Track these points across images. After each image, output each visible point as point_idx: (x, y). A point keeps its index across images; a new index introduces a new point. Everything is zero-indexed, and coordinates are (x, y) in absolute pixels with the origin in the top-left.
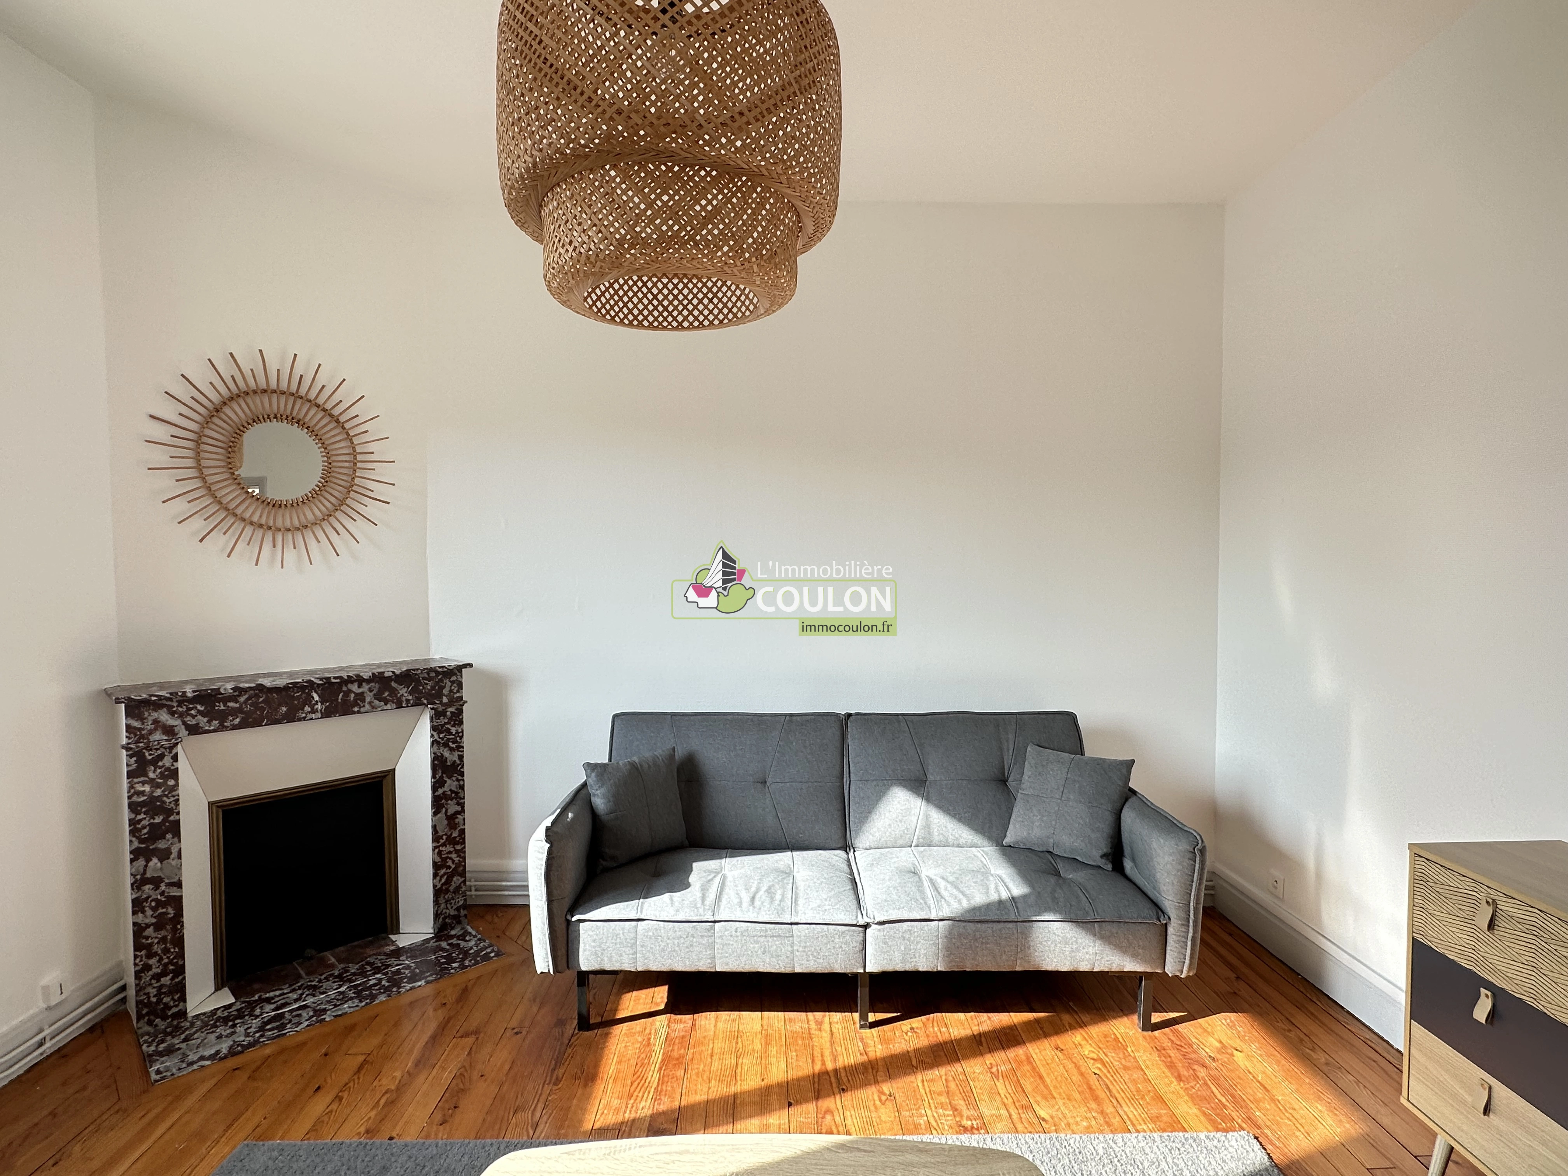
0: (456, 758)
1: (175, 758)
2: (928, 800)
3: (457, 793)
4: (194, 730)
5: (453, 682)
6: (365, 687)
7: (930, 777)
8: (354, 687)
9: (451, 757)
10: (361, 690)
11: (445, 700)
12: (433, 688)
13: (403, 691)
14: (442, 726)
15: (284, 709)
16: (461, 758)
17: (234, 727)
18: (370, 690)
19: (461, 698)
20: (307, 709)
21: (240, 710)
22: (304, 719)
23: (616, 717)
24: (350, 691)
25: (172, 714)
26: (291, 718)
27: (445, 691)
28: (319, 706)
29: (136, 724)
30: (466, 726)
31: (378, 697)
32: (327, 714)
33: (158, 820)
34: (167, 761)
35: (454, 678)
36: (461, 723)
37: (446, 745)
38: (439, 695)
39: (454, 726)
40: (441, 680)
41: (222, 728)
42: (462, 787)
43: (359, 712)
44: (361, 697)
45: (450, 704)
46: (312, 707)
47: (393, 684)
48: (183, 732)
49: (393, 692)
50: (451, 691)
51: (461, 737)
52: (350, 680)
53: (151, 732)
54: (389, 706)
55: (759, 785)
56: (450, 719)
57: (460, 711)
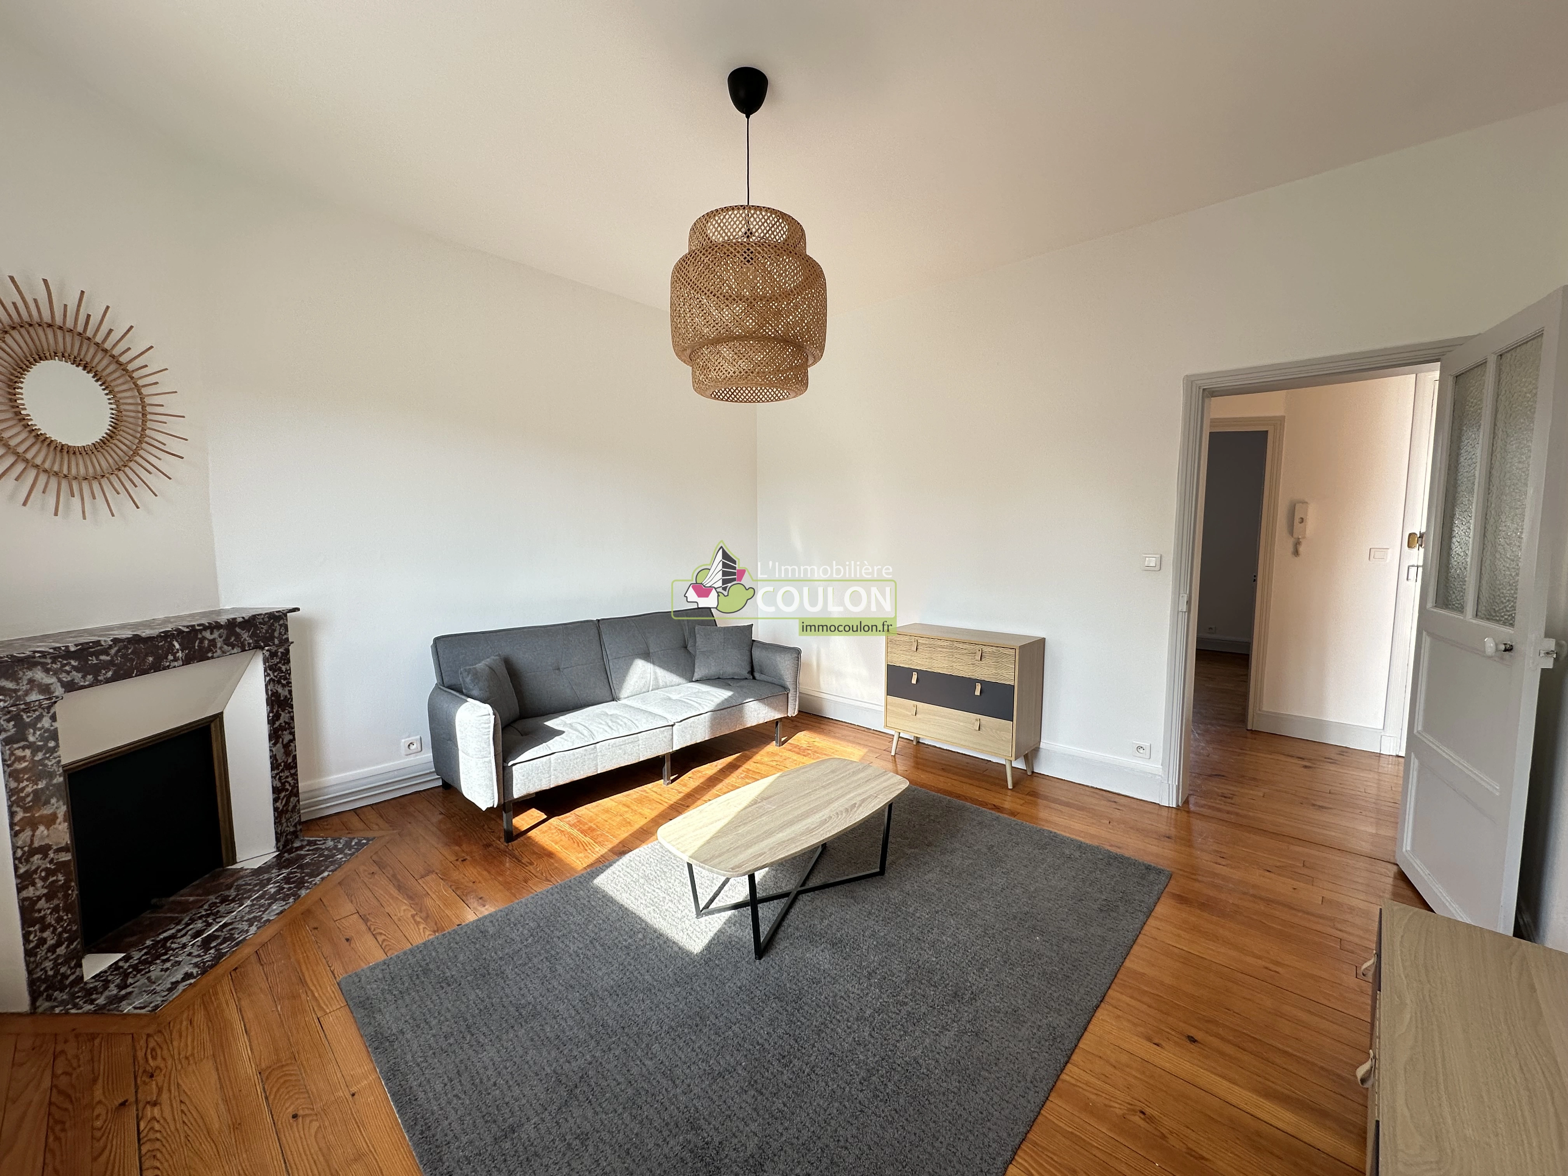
0: (287, 693)
1: (54, 718)
2: (654, 663)
3: (289, 724)
4: (71, 687)
5: (281, 626)
6: (216, 634)
7: (651, 651)
8: (207, 634)
9: (282, 692)
10: (211, 637)
11: (276, 641)
12: (267, 631)
13: (245, 635)
14: (276, 665)
15: (151, 659)
16: (290, 692)
17: (108, 681)
18: (220, 637)
19: (287, 639)
20: (170, 657)
21: (112, 662)
22: (168, 667)
23: (437, 640)
24: (204, 638)
26: (157, 667)
27: (276, 634)
28: (180, 654)
29: (10, 685)
31: (227, 642)
32: (187, 661)
33: (41, 785)
34: (46, 722)
35: (281, 622)
36: (288, 661)
37: (279, 682)
38: (272, 638)
39: (284, 664)
40: (272, 624)
42: (292, 718)
43: (212, 657)
44: (213, 642)
45: (281, 645)
46: (174, 655)
48: (59, 691)
50: (280, 633)
51: (290, 674)
52: (205, 628)
53: (27, 693)
55: (557, 671)
56: (281, 659)
57: (287, 651)
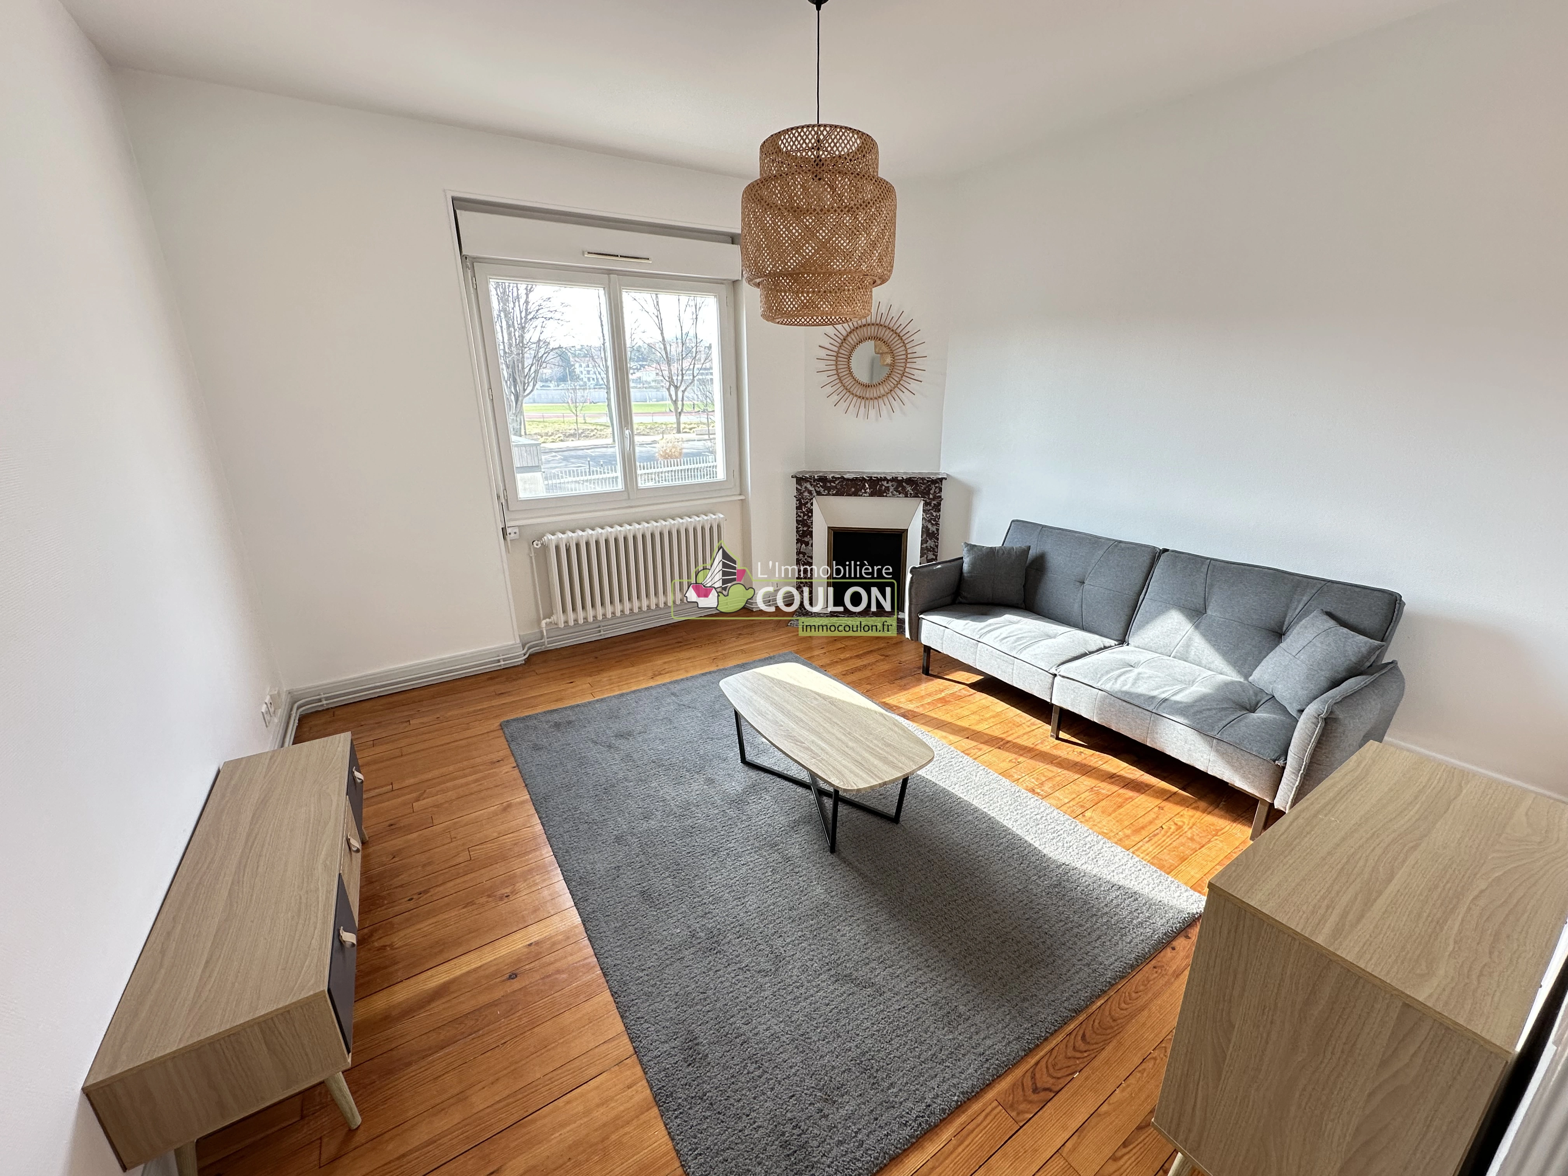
0: (934, 530)
1: (812, 504)
2: (1197, 627)
3: (934, 549)
4: (819, 494)
5: (936, 487)
6: (890, 484)
7: (1209, 612)
8: (885, 483)
9: (933, 529)
10: (887, 485)
11: (931, 496)
12: (925, 489)
13: (909, 488)
14: (929, 510)
15: (853, 489)
16: (938, 530)
17: (833, 495)
18: (892, 486)
19: (940, 497)
20: (863, 491)
21: (836, 487)
22: (861, 495)
23: (1013, 521)
24: (883, 485)
25: (811, 485)
26: (855, 494)
27: (932, 492)
28: (868, 490)
29: (799, 487)
30: (941, 513)
31: (896, 490)
32: (871, 495)
33: (805, 529)
34: (809, 505)
35: (937, 485)
36: (939, 510)
37: (929, 521)
38: (928, 493)
39: (935, 511)
40: (930, 485)
41: (828, 494)
42: (937, 546)
43: (886, 496)
44: (887, 488)
45: (933, 499)
46: (865, 490)
47: (904, 484)
48: (815, 494)
49: (904, 488)
50: (935, 492)
51: (939, 519)
52: (881, 479)
53: (804, 492)
54: (901, 495)
55: (1078, 584)
56: (933, 507)
57: (939, 504)
